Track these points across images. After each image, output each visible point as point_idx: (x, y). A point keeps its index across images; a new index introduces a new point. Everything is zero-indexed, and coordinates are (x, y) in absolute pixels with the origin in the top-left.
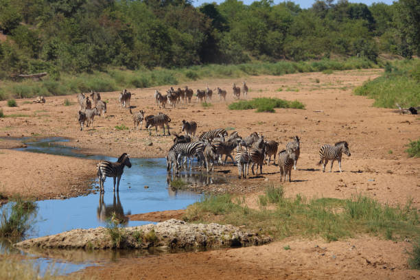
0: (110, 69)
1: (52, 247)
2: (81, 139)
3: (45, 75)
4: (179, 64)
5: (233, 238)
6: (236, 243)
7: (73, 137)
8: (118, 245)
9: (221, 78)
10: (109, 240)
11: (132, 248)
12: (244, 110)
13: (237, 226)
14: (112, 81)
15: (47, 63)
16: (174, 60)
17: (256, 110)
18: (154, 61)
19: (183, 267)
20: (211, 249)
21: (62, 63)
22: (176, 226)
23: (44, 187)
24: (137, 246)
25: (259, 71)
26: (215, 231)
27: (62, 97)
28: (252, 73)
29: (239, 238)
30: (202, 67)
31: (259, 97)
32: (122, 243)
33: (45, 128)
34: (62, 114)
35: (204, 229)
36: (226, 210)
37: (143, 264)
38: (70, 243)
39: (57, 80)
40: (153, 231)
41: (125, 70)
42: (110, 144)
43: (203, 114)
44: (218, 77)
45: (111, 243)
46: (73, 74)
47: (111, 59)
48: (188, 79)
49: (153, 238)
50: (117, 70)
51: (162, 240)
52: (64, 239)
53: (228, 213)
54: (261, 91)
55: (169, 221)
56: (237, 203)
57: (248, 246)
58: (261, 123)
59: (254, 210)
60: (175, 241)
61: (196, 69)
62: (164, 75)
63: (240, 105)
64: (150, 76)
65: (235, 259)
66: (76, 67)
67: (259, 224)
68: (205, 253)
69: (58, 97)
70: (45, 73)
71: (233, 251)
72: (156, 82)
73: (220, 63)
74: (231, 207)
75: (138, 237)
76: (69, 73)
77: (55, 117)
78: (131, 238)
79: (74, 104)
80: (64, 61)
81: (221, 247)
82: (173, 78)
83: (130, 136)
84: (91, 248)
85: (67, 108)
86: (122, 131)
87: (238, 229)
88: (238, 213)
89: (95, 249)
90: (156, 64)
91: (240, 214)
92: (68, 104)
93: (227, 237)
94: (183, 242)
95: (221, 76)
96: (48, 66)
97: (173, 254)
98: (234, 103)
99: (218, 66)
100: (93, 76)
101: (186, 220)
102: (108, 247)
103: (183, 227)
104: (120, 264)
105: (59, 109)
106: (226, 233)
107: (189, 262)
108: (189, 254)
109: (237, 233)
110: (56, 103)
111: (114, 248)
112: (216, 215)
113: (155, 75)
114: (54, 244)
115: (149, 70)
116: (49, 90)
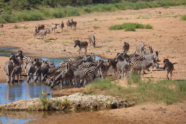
0: (40, 7)
1: (8, 110)
2: (24, 48)
3: (3, 11)
4: (80, 4)
5: (112, 103)
6: (114, 106)
7: (20, 47)
8: (47, 108)
9: (105, 12)
10: (41, 106)
11: (55, 110)
12: (118, 30)
13: (114, 96)
14: (42, 14)
15: (4, 4)
16: (77, 2)
17: (125, 30)
18: (66, 3)
19: (84, 120)
20: (100, 109)
21: (12, 4)
22: (80, 97)
23: (4, 76)
24: (57, 108)
25: (126, 7)
26: (102, 100)
27: (13, 23)
28: (122, 8)
29: (116, 103)
30: (93, 5)
31: (127, 22)
32: (49, 107)
33: (4, 41)
34: (13, 34)
35: (96, 98)
36: (108, 87)
37: (61, 119)
38: (19, 108)
39: (10, 14)
40: (67, 100)
41: (49, 8)
42: (41, 51)
43: (94, 32)
44: (103, 11)
45: (42, 107)
46: (19, 10)
47: (41, 2)
48: (85, 13)
49: (66, 104)
50: (44, 8)
51: (72, 105)
52: (15, 105)
53: (109, 89)
54: (127, 19)
55: (76, 94)
56: (114, 83)
57: (121, 108)
58: (127, 38)
59: (124, 87)
60: (79, 105)
61: (90, 7)
62: (71, 11)
63: (115, 27)
64: (64, 11)
65: (114, 115)
66: (21, 6)
67: (127, 95)
68: (97, 112)
69: (11, 24)
70: (3, 10)
71: (112, 111)
72: (67, 15)
73: (103, 3)
74: (111, 86)
75: (58, 104)
76: (17, 10)
77: (10, 35)
78: (54, 104)
79: (20, 27)
80: (14, 3)
81: (106, 108)
82: (77, 12)
83: (53, 45)
84: (31, 110)
85: (16, 30)
86: (48, 43)
87: (115, 98)
88: (115, 89)
89: (34, 110)
90: (67, 4)
91: (116, 89)
92: (16, 27)
93: (109, 103)
94: (83, 106)
95: (105, 10)
96: (5, 6)
97: (78, 113)
98: (112, 26)
99: (103, 4)
100: (31, 11)
101: (85, 93)
102: (41, 110)
103: (83, 97)
104: (48, 119)
105: (11, 30)
106: (108, 100)
107: (87, 118)
108: (87, 112)
109: (114, 100)
110: (10, 27)
111: (44, 110)
112: (102, 90)
113: (67, 11)
114: (10, 108)
115: (63, 8)
116: (5, 20)
